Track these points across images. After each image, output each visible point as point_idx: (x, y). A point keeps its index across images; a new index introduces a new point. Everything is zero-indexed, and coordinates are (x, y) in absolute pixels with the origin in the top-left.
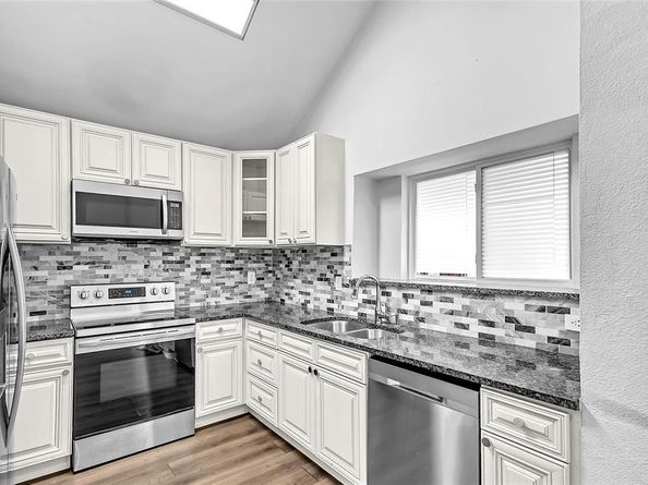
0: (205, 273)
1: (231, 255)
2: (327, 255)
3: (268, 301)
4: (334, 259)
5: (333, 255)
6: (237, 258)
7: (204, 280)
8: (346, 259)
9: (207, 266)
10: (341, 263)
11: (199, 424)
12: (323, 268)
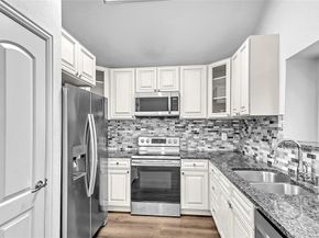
0: (196, 133)
1: (211, 124)
2: (267, 122)
3: (236, 151)
4: (271, 126)
5: (271, 122)
6: (214, 125)
7: (195, 137)
8: (280, 126)
9: (197, 130)
10: (276, 129)
11: (183, 213)
12: (265, 132)
